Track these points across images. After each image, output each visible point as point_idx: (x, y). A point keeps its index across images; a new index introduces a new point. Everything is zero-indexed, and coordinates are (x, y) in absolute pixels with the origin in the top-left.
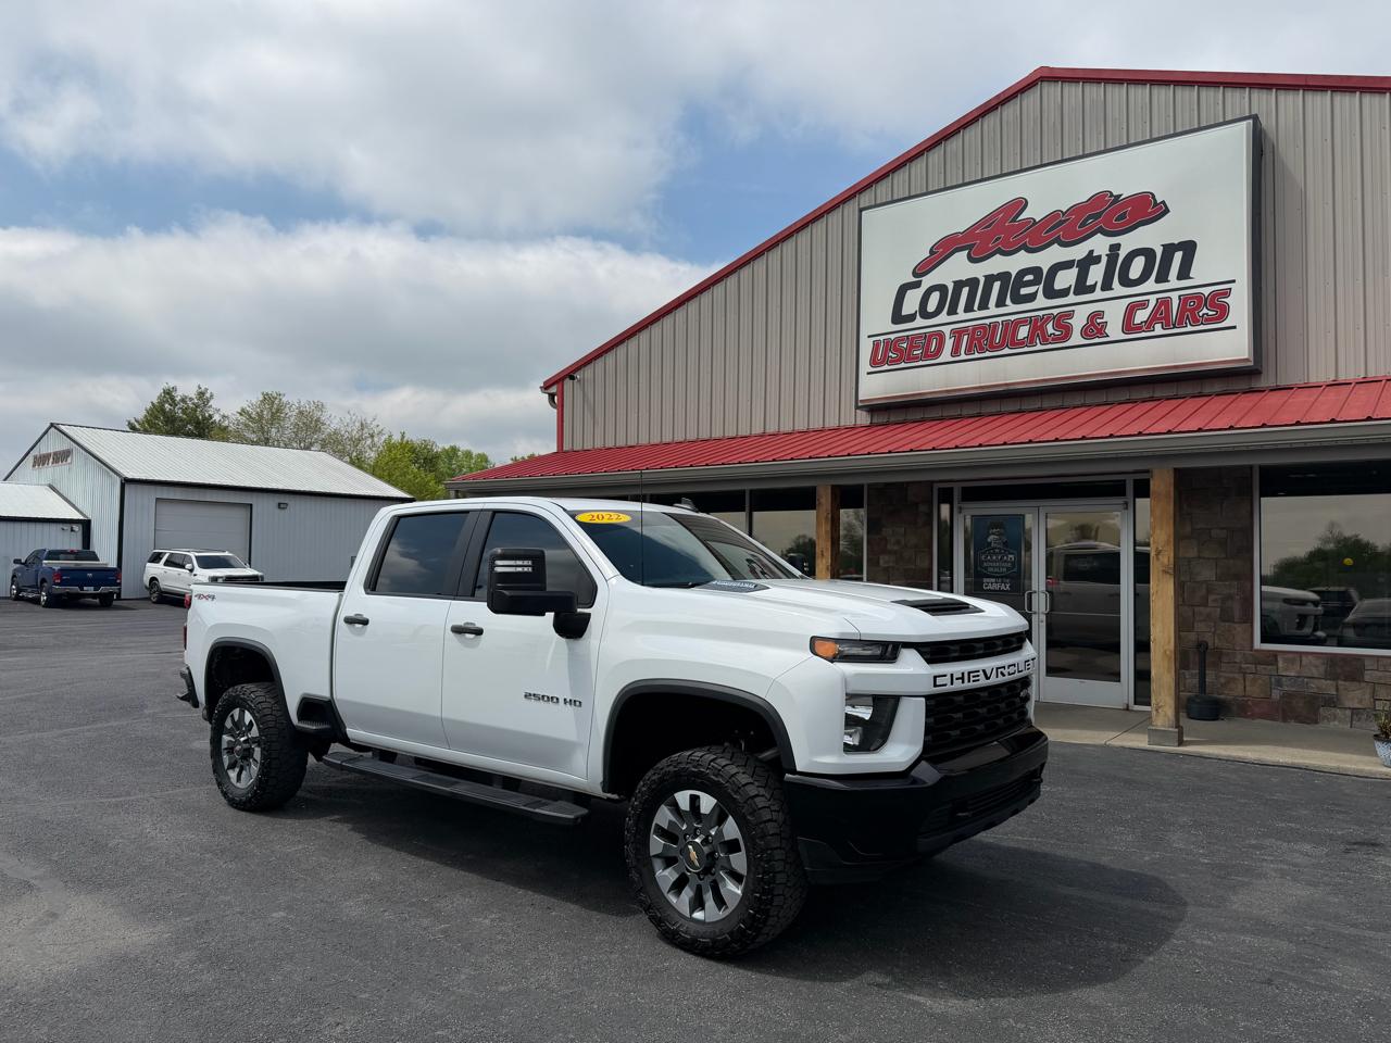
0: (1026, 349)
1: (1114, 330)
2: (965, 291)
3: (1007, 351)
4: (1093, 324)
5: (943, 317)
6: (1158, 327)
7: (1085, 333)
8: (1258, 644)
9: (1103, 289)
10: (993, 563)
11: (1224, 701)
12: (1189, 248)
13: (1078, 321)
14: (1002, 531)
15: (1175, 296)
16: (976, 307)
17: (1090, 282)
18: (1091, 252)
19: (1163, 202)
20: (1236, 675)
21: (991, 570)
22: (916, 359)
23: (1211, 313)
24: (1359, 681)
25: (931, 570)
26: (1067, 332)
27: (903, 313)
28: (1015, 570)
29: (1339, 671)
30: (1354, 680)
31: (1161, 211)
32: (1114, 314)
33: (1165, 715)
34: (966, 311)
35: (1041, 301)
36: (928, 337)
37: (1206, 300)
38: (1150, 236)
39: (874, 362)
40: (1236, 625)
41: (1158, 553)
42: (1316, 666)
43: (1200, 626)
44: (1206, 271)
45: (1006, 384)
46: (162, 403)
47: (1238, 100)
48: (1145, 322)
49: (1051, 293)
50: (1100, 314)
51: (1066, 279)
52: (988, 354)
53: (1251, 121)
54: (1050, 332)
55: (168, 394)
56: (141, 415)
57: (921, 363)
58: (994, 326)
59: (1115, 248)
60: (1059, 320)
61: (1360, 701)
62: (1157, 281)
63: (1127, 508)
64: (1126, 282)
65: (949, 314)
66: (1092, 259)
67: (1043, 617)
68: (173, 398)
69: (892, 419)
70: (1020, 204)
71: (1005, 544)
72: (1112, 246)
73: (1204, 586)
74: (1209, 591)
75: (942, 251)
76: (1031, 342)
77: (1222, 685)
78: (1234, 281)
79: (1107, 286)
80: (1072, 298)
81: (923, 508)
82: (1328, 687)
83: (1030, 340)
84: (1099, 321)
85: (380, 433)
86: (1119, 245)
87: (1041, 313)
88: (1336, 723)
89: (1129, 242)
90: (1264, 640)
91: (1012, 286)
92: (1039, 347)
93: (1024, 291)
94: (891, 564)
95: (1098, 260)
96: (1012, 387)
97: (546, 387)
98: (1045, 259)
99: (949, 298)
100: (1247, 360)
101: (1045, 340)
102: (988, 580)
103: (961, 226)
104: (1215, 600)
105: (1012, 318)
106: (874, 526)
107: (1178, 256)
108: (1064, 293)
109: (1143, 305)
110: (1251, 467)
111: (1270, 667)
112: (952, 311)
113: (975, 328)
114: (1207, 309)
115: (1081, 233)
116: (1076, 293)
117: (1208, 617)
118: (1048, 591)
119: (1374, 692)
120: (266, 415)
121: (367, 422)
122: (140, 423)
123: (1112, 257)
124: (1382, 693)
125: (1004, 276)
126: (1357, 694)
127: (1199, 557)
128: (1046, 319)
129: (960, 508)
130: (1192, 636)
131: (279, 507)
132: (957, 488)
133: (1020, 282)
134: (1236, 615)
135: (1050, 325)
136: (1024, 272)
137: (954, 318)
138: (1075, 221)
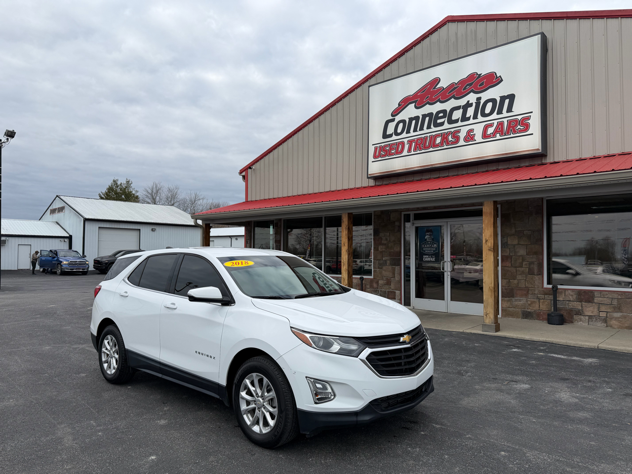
0: (440, 148)
1: (478, 137)
2: (414, 122)
3: (431, 149)
4: (469, 135)
5: (404, 135)
6: (498, 135)
7: (466, 140)
8: (546, 285)
9: (474, 119)
10: (427, 249)
11: (530, 313)
12: (512, 97)
13: (462, 135)
14: (431, 233)
15: (505, 120)
16: (418, 130)
17: (468, 116)
18: (468, 101)
19: (500, 76)
20: (535, 300)
21: (427, 251)
22: (393, 154)
23: (521, 128)
24: (592, 303)
25: (401, 252)
26: (457, 139)
27: (387, 134)
28: (437, 251)
29: (582, 297)
30: (589, 302)
31: (499, 80)
32: (478, 130)
33: (490, 318)
34: (414, 131)
35: (446, 125)
36: (398, 144)
37: (519, 121)
39: (375, 157)
40: (536, 276)
41: (486, 241)
42: (572, 296)
43: (519, 277)
44: (519, 108)
45: (431, 165)
46: (112, 186)
47: (536, 25)
48: (492, 133)
49: (451, 121)
50: (472, 130)
51: (457, 115)
52: (423, 151)
53: (540, 35)
54: (450, 140)
55: (114, 181)
57: (395, 156)
58: (426, 138)
59: (479, 99)
60: (454, 134)
61: (593, 312)
62: (498, 114)
64: (484, 115)
65: (406, 133)
66: (469, 105)
67: (449, 273)
68: (117, 184)
69: (384, 183)
70: (437, 81)
71: (433, 239)
72: (477, 98)
73: (521, 258)
74: (523, 260)
75: (404, 103)
76: (442, 145)
77: (529, 305)
78: (532, 112)
79: (475, 117)
80: (460, 123)
81: (397, 224)
82: (577, 305)
83: (441, 144)
84: (471, 134)
86: (481, 98)
87: (446, 131)
88: (581, 323)
89: (485, 96)
90: (548, 284)
91: (433, 119)
92: (445, 147)
93: (439, 121)
94: (383, 250)
95: (471, 105)
96: (434, 166)
97: (241, 172)
98: (448, 106)
99: (406, 126)
100: (538, 149)
101: (448, 144)
102: (425, 256)
103: (412, 91)
104: (526, 264)
105: (434, 134)
106: (376, 233)
107: (507, 101)
108: (456, 121)
109: (491, 125)
110: (542, 199)
111: (551, 296)
112: (408, 132)
113: (418, 139)
114: (519, 126)
115: (463, 93)
116: (461, 121)
117: (523, 273)
118: (451, 261)
119: (599, 308)
120: (154, 191)
121: (198, 194)
122: (104, 195)
123: (478, 103)
124: (603, 308)
125: (430, 115)
126: (591, 309)
127: (519, 244)
128: (448, 134)
129: (413, 223)
130: (516, 281)
131: (152, 231)
132: (412, 214)
133: (437, 117)
134: (536, 272)
135: (450, 137)
136: (439, 112)
137: (409, 135)
138: (462, 87)
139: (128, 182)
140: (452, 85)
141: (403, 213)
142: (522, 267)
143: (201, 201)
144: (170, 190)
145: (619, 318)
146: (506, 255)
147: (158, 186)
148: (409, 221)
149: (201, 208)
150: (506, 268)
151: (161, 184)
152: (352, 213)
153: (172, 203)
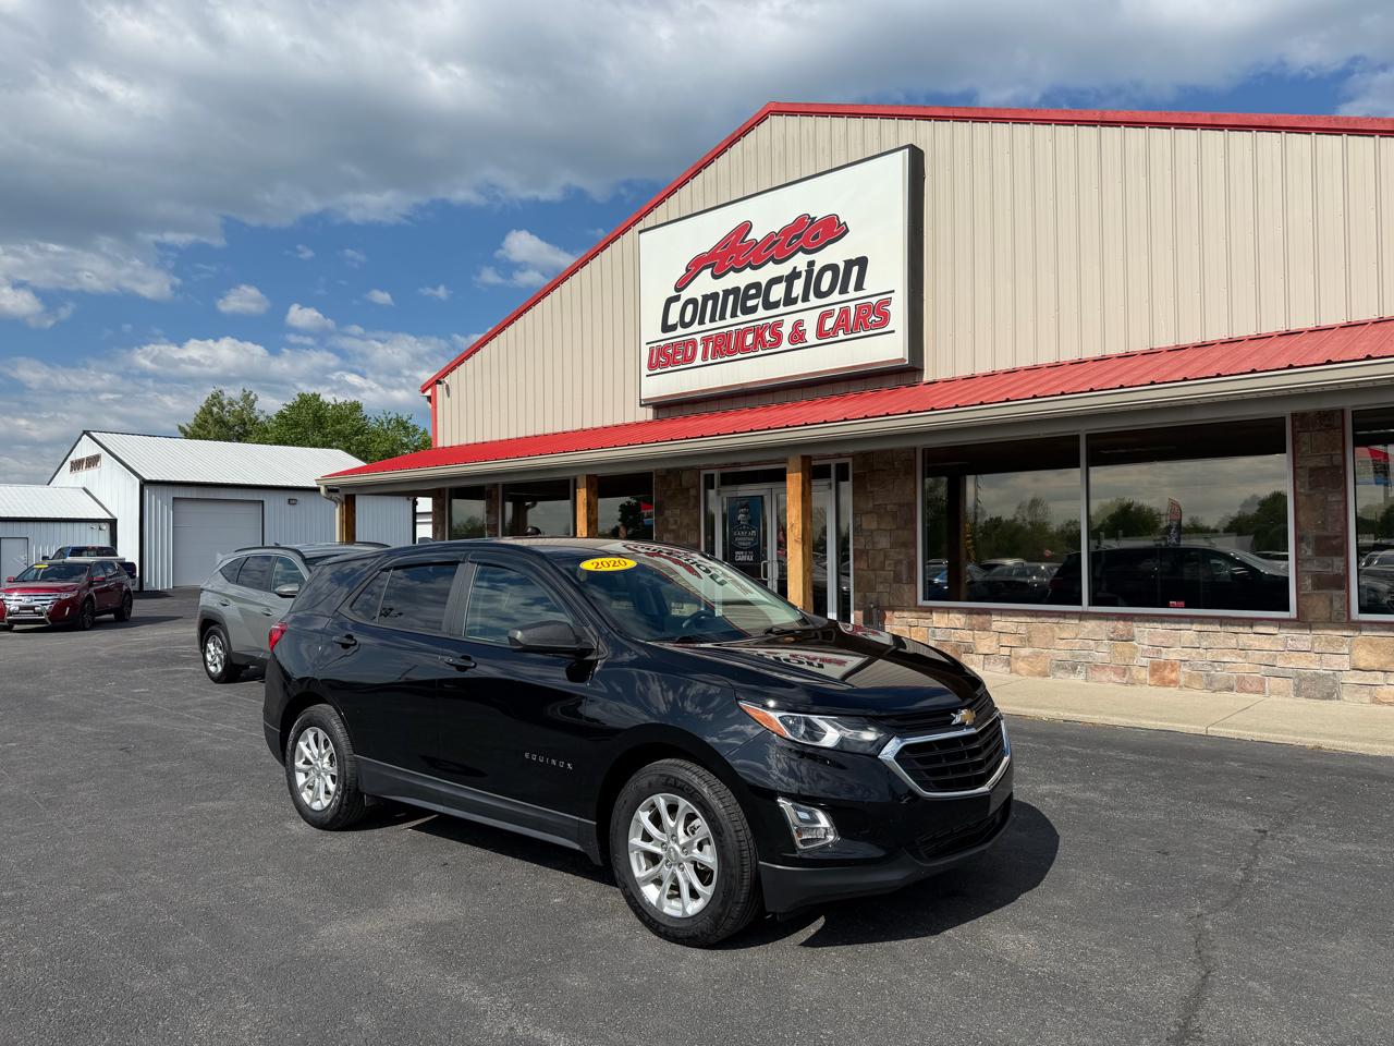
0: (752, 354)
1: (811, 337)
2: (710, 303)
3: (739, 356)
4: (797, 331)
5: (695, 327)
6: (841, 332)
7: (792, 340)
8: (921, 602)
9: (803, 301)
10: (743, 542)
12: (862, 262)
13: (786, 330)
14: (748, 510)
15: (852, 305)
16: (717, 318)
17: (793, 295)
18: (795, 268)
19: (845, 223)
20: (905, 629)
21: (740, 544)
22: (677, 363)
23: (877, 319)
24: (988, 631)
26: (778, 337)
27: (669, 324)
28: (756, 542)
29: (975, 622)
30: (984, 630)
31: (844, 230)
32: (810, 321)
34: (710, 321)
35: (761, 313)
36: (686, 344)
37: (874, 308)
38: (835, 254)
39: (651, 367)
40: (906, 587)
41: (792, 526)
42: (959, 619)
43: (880, 588)
44: (871, 285)
45: (742, 384)
46: (210, 404)
48: (832, 329)
49: (768, 305)
50: (799, 323)
51: (778, 292)
52: (726, 358)
53: (907, 150)
54: (765, 340)
55: (216, 399)
57: (682, 367)
58: (730, 333)
59: (811, 264)
60: (773, 328)
61: (990, 648)
62: (840, 293)
63: (830, 488)
64: (819, 294)
65: (699, 324)
66: (795, 275)
67: (776, 584)
68: (220, 403)
69: (671, 415)
70: (746, 227)
71: (750, 521)
72: (809, 263)
73: (882, 553)
74: (886, 557)
75: (695, 267)
76: (755, 347)
78: (893, 291)
79: (805, 298)
80: (782, 309)
81: (693, 492)
82: (967, 637)
84: (801, 328)
86: (813, 261)
87: (761, 323)
88: (973, 666)
89: (822, 258)
90: (924, 599)
91: (741, 299)
92: (761, 352)
93: (750, 303)
95: (800, 272)
97: (425, 390)
98: (763, 275)
99: (699, 310)
100: (903, 360)
101: (764, 347)
102: (737, 554)
103: (706, 247)
104: (890, 565)
105: (742, 327)
107: (855, 269)
109: (830, 314)
110: (913, 449)
111: (928, 621)
112: (702, 322)
113: (718, 336)
114: (871, 317)
115: (787, 251)
116: (785, 305)
117: (885, 581)
118: (778, 561)
119: (998, 640)
122: (191, 427)
123: (809, 272)
124: (1005, 640)
125: (736, 291)
126: (987, 642)
127: (878, 529)
128: (764, 328)
129: (719, 493)
130: (874, 596)
131: (290, 503)
132: (716, 473)
133: (746, 296)
134: (904, 577)
135: (767, 333)
136: (749, 287)
137: (703, 328)
138: (784, 241)
139: (246, 397)
140: (771, 236)
141: (703, 473)
142: (883, 569)
145: (1028, 657)
146: (859, 547)
147: (315, 400)
148: (713, 488)
150: (860, 572)
152: (595, 476)
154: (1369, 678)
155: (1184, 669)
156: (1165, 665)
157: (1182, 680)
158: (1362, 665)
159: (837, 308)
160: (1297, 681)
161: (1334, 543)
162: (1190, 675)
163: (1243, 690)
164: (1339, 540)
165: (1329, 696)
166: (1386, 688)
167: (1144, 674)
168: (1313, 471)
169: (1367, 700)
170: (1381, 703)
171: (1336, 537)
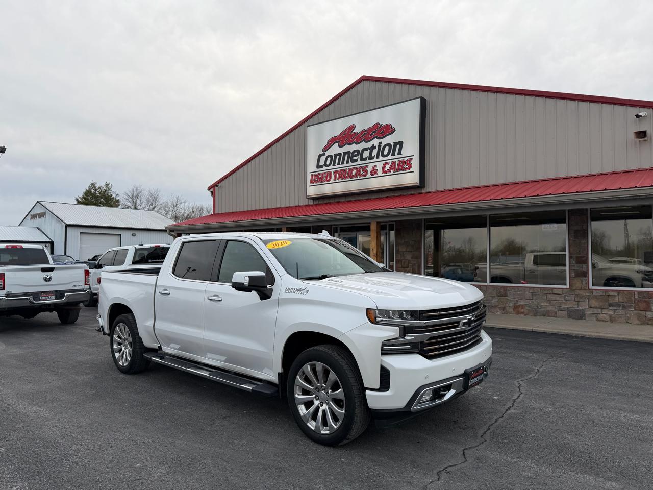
0: (355, 179)
1: (380, 173)
2: (338, 157)
3: (349, 179)
4: (374, 170)
5: (331, 167)
6: (392, 171)
7: (372, 174)
9: (377, 158)
12: (401, 143)
13: (369, 169)
15: (397, 160)
16: (341, 164)
17: (373, 155)
18: (374, 144)
19: (394, 127)
22: (324, 181)
23: (407, 167)
26: (366, 172)
27: (320, 165)
31: (393, 130)
32: (380, 167)
34: (338, 165)
35: (359, 162)
36: (327, 174)
37: (405, 162)
39: (311, 182)
41: (373, 249)
44: (405, 152)
45: (349, 191)
46: (90, 190)
47: (419, 90)
48: (388, 170)
49: (362, 159)
50: (375, 167)
51: (366, 154)
52: (344, 180)
53: (420, 99)
54: (361, 173)
55: (93, 185)
56: (81, 195)
57: (325, 183)
58: (346, 169)
60: (364, 169)
62: (392, 155)
63: (387, 234)
64: (383, 156)
66: (373, 147)
68: (95, 187)
69: (320, 203)
70: (353, 127)
72: (379, 143)
73: (407, 261)
74: (409, 263)
75: (331, 142)
76: (356, 176)
78: (413, 156)
79: (378, 157)
80: (368, 161)
85: (185, 202)
86: (381, 142)
87: (359, 166)
89: (385, 141)
91: (351, 156)
92: (359, 178)
93: (355, 158)
96: (351, 192)
97: (209, 189)
98: (360, 147)
99: (333, 159)
100: (417, 183)
101: (360, 176)
103: (336, 134)
104: (411, 266)
105: (351, 167)
107: (398, 146)
108: (365, 159)
109: (387, 164)
110: (421, 220)
112: (334, 165)
113: (341, 171)
114: (403, 166)
115: (370, 138)
116: (369, 159)
120: (135, 195)
121: (179, 197)
122: (82, 199)
123: (379, 147)
125: (349, 153)
127: (406, 251)
128: (362, 167)
129: (339, 235)
131: (133, 236)
132: (338, 227)
133: (353, 155)
134: (416, 271)
135: (361, 171)
136: (354, 151)
137: (334, 167)
138: (369, 133)
139: (107, 185)
140: (363, 131)
141: (332, 227)
142: (408, 267)
143: (183, 204)
144: (151, 194)
146: (398, 258)
147: (139, 189)
148: (337, 232)
149: (182, 212)
151: (142, 187)
153: (153, 206)
154: (595, 311)
155: (527, 308)
156: (520, 306)
157: (526, 312)
158: (593, 306)
159: (390, 161)
160: (569, 312)
161: (583, 259)
162: (529, 310)
163: (549, 316)
164: (585, 258)
165: (581, 318)
166: (602, 315)
167: (511, 310)
168: (576, 232)
169: (595, 319)
170: (599, 320)
171: (583, 257)
